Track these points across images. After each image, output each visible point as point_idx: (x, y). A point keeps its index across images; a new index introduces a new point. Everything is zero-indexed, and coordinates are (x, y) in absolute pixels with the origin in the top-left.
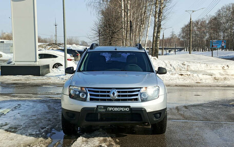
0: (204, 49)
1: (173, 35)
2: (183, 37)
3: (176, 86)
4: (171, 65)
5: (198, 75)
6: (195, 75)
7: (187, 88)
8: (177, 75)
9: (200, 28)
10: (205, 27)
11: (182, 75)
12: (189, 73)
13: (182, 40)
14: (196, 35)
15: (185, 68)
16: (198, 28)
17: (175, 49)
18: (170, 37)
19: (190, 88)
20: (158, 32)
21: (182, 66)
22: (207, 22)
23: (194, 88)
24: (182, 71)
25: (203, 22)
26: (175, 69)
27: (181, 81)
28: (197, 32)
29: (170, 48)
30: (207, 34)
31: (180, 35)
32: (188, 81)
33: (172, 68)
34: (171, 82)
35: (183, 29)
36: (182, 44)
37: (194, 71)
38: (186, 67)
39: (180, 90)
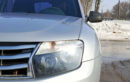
0: (126, 19)
1: (108, 11)
2: (114, 12)
3: (110, 40)
4: (107, 25)
5: (126, 33)
6: (125, 33)
7: (119, 42)
8: (111, 32)
9: (124, 7)
10: (127, 6)
11: (114, 32)
12: (120, 31)
13: (113, 14)
14: (121, 11)
15: (117, 28)
16: (123, 7)
17: (109, 19)
18: (106, 12)
19: (121, 42)
20: (99, 4)
21: (115, 26)
22: (129, 3)
23: (124, 42)
24: (115, 30)
25: (126, 3)
26: (109, 28)
27: (113, 37)
28: (122, 9)
29: (106, 19)
30: (128, 10)
31: (112, 11)
32: (119, 37)
33: (107, 27)
34: (106, 38)
35: (114, 7)
36: (113, 16)
37: (124, 30)
38: (118, 26)
39: (113, 44)
